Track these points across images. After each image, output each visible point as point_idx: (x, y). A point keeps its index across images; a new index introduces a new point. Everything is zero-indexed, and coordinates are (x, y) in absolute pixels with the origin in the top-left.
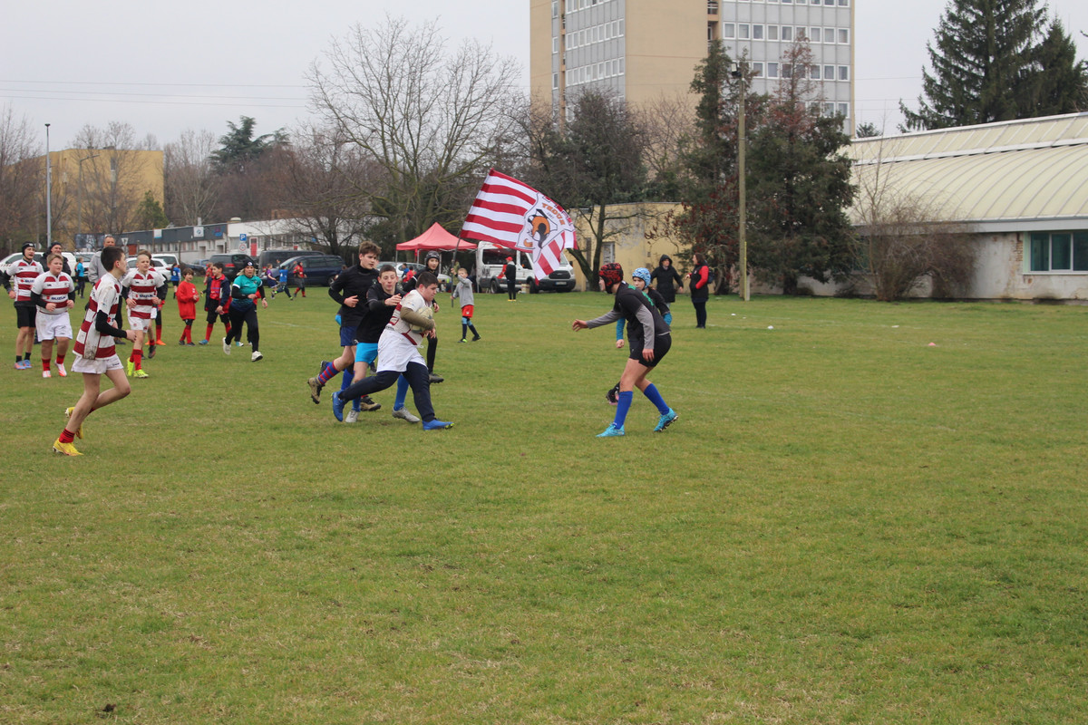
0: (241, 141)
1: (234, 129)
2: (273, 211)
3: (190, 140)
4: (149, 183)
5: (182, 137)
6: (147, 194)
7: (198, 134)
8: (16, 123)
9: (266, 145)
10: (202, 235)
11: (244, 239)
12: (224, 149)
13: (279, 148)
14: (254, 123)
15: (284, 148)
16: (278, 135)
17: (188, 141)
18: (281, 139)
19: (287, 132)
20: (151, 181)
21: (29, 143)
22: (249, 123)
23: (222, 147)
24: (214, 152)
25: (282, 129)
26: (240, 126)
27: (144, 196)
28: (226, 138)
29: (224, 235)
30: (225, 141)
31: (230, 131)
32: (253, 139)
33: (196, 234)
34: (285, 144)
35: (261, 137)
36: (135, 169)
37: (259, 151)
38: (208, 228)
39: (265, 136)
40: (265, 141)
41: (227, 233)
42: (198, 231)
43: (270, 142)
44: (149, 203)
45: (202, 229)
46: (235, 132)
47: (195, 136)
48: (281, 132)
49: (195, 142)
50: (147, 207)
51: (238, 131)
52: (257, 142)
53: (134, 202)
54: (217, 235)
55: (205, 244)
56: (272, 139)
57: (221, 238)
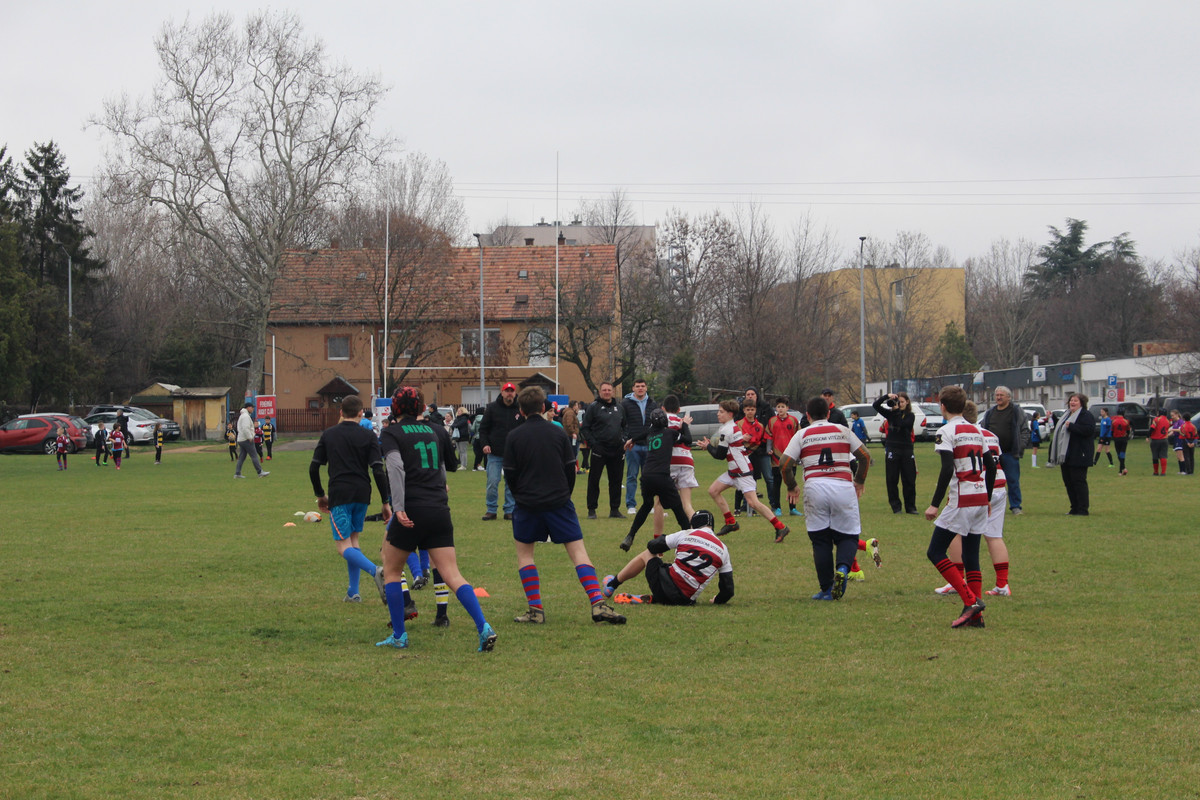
0: (1067, 252)
1: (1057, 236)
2: (1136, 345)
3: (1004, 254)
4: (949, 311)
5: (993, 248)
6: (947, 325)
7: (1014, 244)
8: (815, 237)
9: (1103, 255)
10: (1043, 378)
11: (1113, 383)
12: (1044, 264)
13: (1119, 259)
14: (1085, 228)
15: (1127, 260)
16: (1118, 242)
17: (1000, 254)
18: (1123, 247)
19: (1129, 238)
20: (951, 309)
21: (833, 262)
22: (1077, 228)
23: (1044, 260)
24: (1032, 268)
25: (1124, 234)
26: (1066, 232)
27: (945, 328)
28: (1047, 248)
29: (1076, 380)
30: (1046, 252)
31: (1053, 238)
32: (1083, 249)
33: (1035, 378)
34: (1127, 254)
35: (1095, 246)
36: (930, 293)
37: (1094, 265)
38: (1053, 369)
39: (1100, 245)
40: (1100, 251)
41: (1079, 376)
42: (1038, 373)
43: (1108, 252)
44: (951, 337)
45: (1043, 370)
46: (1059, 240)
47: (1010, 247)
48: (1123, 240)
49: (1009, 255)
50: (949, 342)
51: (1063, 239)
52: (1089, 252)
53: (931, 337)
54: (1065, 378)
55: (1048, 390)
56: (1109, 247)
57: (1071, 382)
